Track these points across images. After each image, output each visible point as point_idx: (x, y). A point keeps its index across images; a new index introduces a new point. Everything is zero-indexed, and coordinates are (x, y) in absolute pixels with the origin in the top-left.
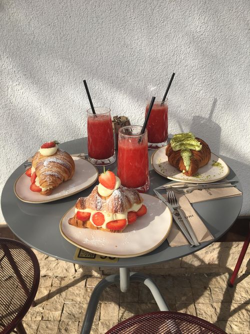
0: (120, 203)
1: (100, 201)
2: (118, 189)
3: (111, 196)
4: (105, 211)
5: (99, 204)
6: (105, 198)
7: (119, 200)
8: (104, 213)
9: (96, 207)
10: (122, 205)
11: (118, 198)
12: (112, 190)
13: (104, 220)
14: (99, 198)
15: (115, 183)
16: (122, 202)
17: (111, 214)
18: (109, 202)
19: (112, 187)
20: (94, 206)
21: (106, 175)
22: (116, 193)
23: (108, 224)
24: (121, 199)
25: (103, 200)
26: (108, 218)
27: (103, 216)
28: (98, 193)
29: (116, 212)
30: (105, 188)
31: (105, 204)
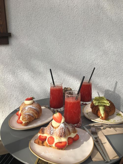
0: (63, 131)
1: (52, 129)
2: (63, 123)
3: (59, 127)
4: (55, 136)
5: (52, 131)
6: (56, 128)
7: (63, 129)
8: (54, 137)
9: (50, 133)
10: (64, 133)
11: (63, 128)
12: (60, 124)
13: (54, 141)
14: (52, 128)
15: (61, 120)
16: (65, 131)
17: (58, 138)
18: (57, 131)
19: (60, 122)
20: (49, 132)
21: (57, 115)
22: (62, 125)
23: (56, 144)
24: (64, 129)
25: (54, 129)
26: (56, 140)
27: (53, 139)
28: (52, 125)
29: (61, 136)
30: (56, 122)
31: (55, 132)
